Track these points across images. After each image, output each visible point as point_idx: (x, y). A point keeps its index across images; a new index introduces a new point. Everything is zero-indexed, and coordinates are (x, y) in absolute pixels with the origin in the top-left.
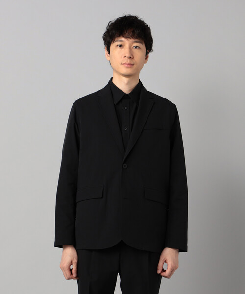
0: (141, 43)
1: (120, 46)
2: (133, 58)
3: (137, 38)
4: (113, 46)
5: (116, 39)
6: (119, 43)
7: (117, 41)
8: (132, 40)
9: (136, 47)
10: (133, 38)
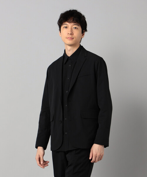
0: (78, 25)
1: (66, 27)
2: (73, 34)
3: (75, 22)
4: (62, 27)
5: (63, 24)
6: (65, 26)
7: (64, 24)
8: (72, 24)
9: (75, 28)
10: (73, 22)
